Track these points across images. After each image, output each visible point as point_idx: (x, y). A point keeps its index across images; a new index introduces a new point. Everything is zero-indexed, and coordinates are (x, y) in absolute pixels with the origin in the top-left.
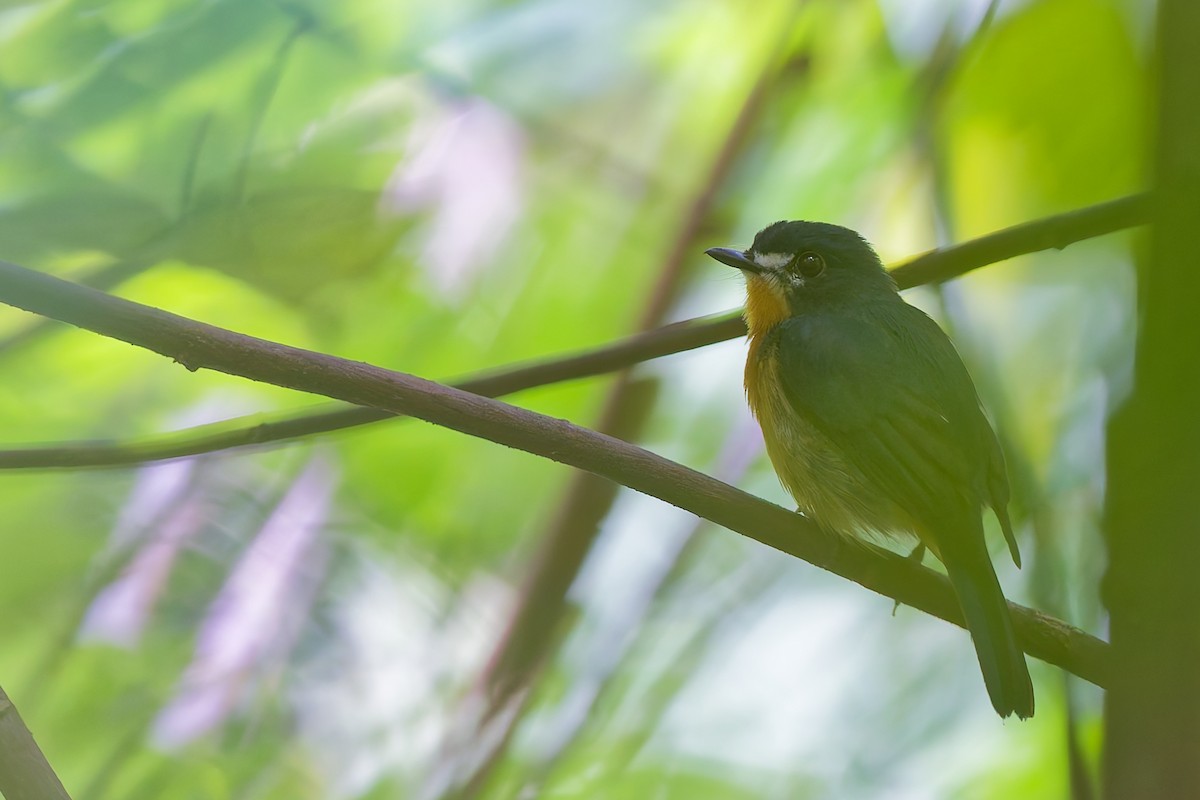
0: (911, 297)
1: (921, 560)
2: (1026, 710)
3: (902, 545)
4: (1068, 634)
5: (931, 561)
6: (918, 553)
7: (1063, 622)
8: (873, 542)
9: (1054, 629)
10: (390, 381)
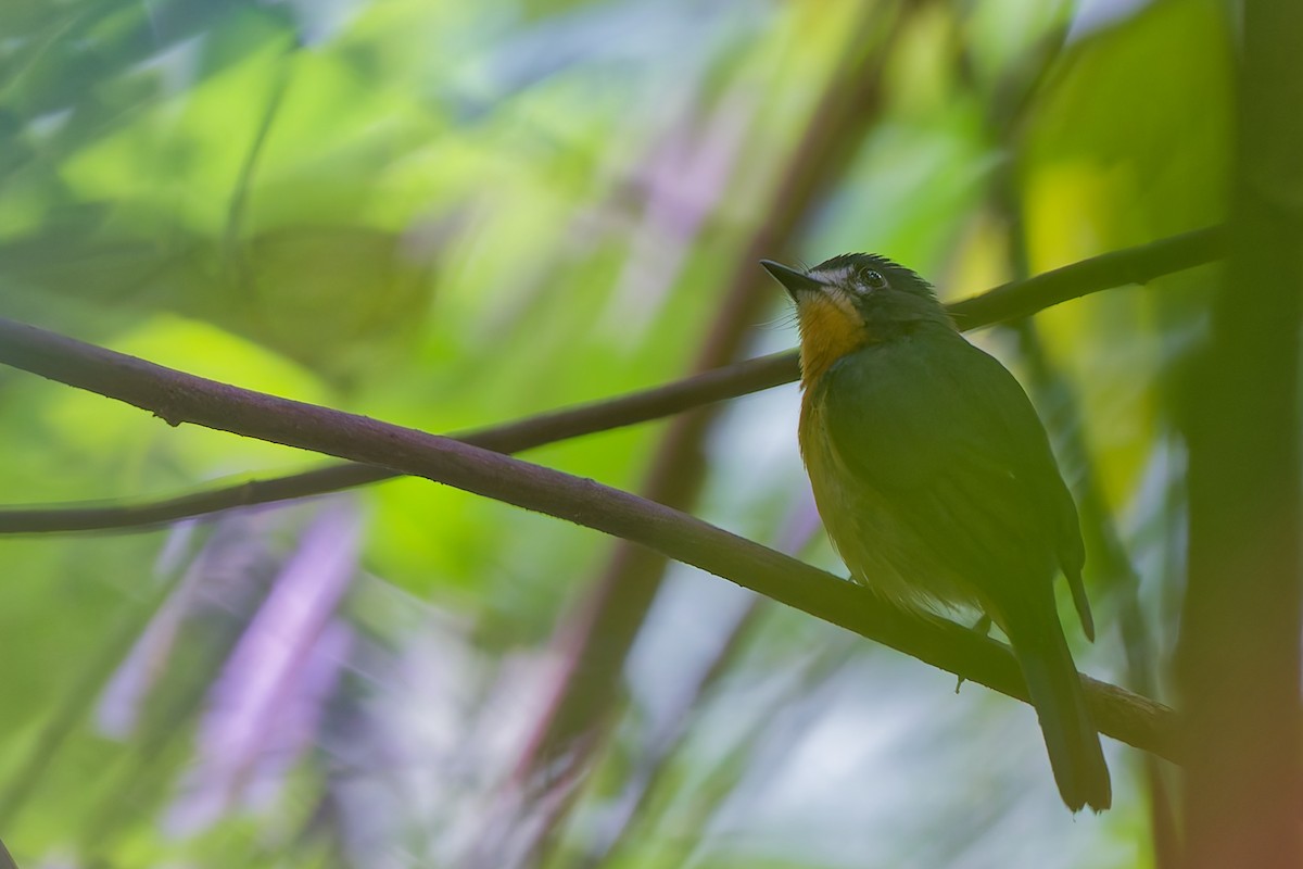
0: (977, 338)
1: (988, 631)
2: (1101, 801)
3: (964, 615)
4: (1152, 712)
5: (998, 634)
6: (984, 624)
7: (1147, 700)
8: (929, 610)
9: (1135, 706)
10: (392, 436)
